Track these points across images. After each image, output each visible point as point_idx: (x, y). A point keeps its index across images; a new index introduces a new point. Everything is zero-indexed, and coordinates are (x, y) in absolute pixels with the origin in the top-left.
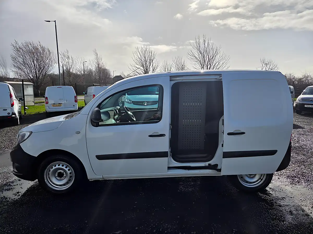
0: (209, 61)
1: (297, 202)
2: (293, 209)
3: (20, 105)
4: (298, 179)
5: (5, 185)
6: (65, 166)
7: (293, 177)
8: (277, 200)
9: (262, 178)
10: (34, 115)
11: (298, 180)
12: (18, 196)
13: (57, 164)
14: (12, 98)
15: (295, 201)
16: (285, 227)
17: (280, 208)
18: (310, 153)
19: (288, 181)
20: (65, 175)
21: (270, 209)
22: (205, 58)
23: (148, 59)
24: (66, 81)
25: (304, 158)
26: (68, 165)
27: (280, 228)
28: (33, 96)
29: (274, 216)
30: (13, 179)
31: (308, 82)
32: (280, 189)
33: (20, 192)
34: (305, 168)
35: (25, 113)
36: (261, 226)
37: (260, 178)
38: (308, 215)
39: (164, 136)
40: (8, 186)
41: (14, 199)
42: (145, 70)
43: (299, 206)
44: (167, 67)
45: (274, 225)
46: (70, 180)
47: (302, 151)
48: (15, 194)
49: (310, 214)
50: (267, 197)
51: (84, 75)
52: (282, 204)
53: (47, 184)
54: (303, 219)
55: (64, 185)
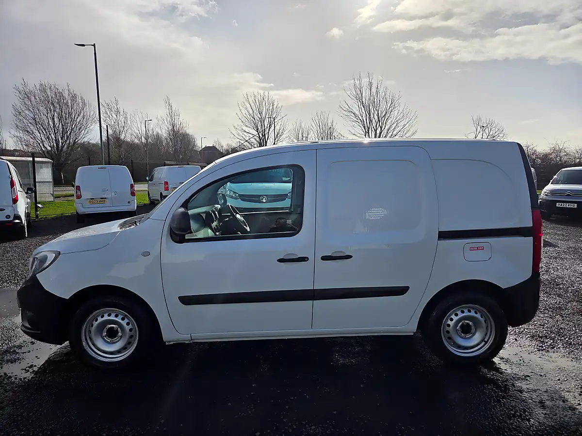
0: (379, 120)
1: (552, 385)
2: (545, 397)
3: (29, 201)
4: (552, 341)
5: (6, 352)
6: (120, 317)
7: (541, 337)
8: (515, 380)
9: (486, 340)
10: (54, 219)
11: (552, 343)
12: (31, 373)
13: (105, 313)
14: (15, 187)
15: (548, 381)
16: (533, 431)
17: (521, 395)
18: (571, 292)
19: (534, 345)
20: (120, 334)
21: (504, 397)
22: (372, 116)
23: (267, 116)
24: (114, 155)
25: (560, 302)
26: (126, 316)
27: (523, 432)
28: (52, 184)
29: (512, 410)
30: (21, 340)
31: (560, 160)
32: (520, 360)
33: (35, 366)
34: (563, 320)
35: (37, 216)
36: (487, 429)
37: (483, 340)
38: (574, 409)
39: (306, 261)
40: (11, 354)
41: (24, 378)
42: (261, 136)
43: (556, 392)
44: (301, 131)
45: (513, 428)
46: (129, 343)
47: (557, 289)
48: (25, 369)
49: (577, 407)
50: (496, 376)
51: (146, 144)
52: (524, 387)
53: (87, 350)
54: (565, 416)
55: (119, 352)
